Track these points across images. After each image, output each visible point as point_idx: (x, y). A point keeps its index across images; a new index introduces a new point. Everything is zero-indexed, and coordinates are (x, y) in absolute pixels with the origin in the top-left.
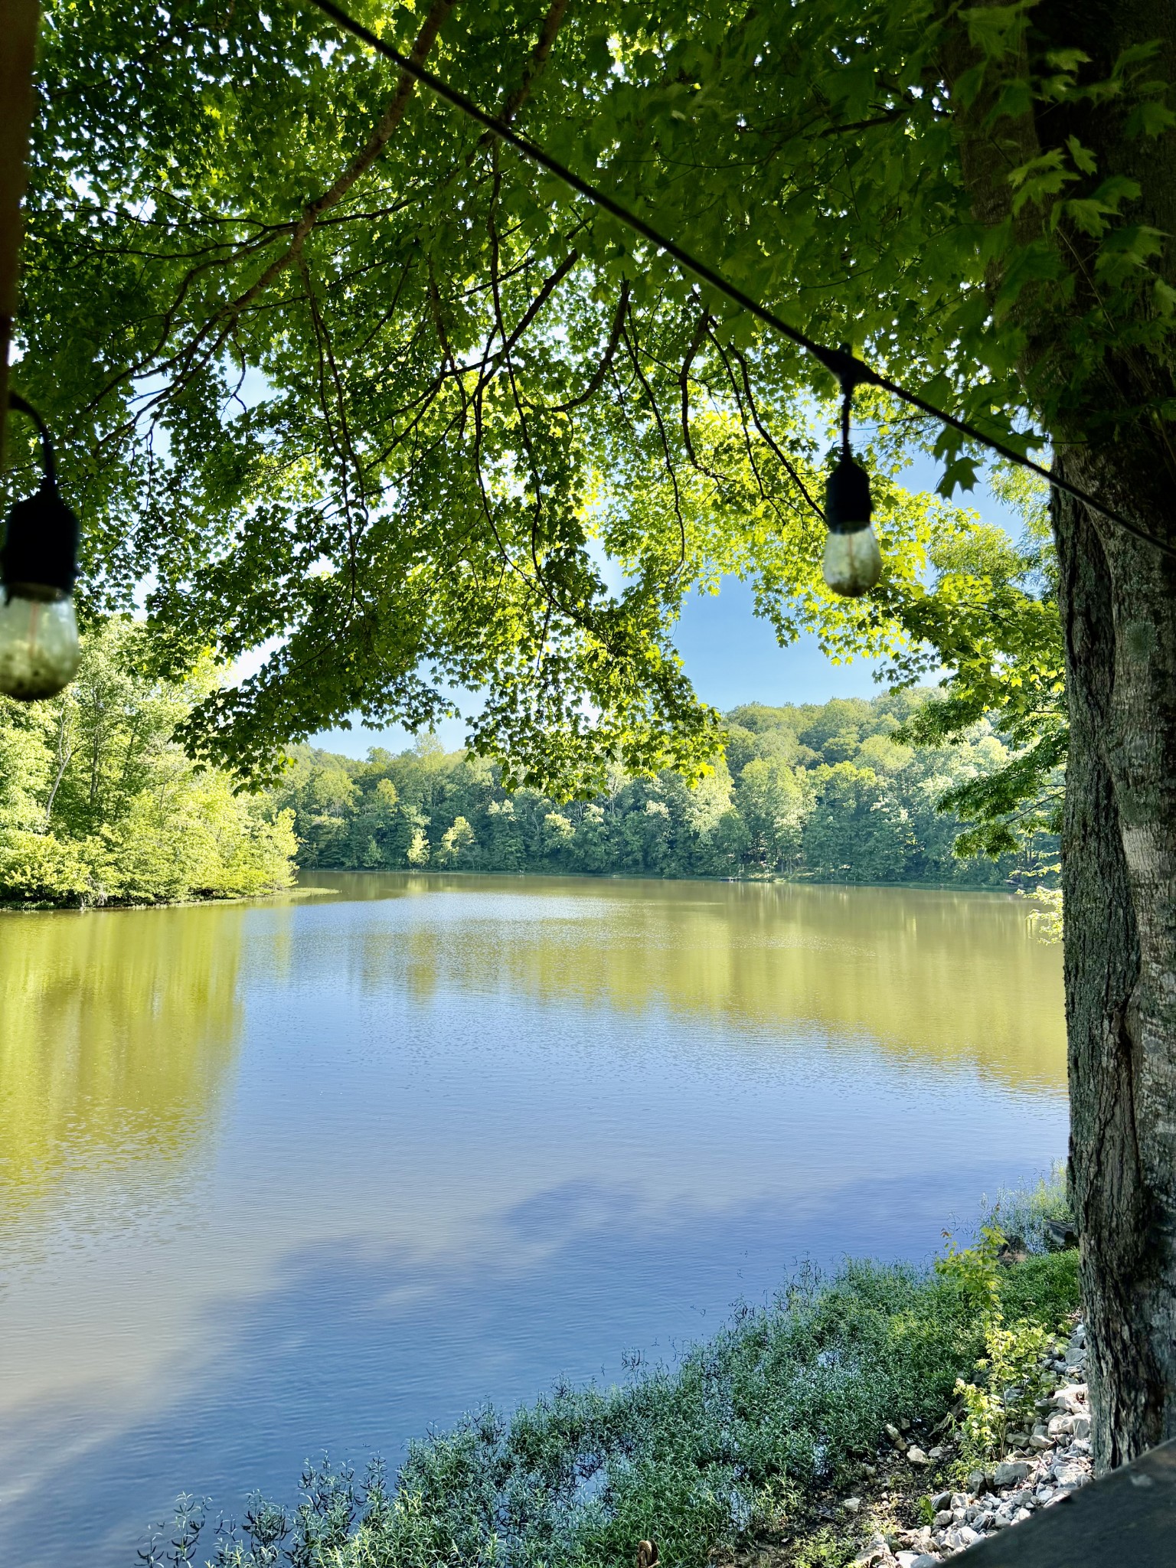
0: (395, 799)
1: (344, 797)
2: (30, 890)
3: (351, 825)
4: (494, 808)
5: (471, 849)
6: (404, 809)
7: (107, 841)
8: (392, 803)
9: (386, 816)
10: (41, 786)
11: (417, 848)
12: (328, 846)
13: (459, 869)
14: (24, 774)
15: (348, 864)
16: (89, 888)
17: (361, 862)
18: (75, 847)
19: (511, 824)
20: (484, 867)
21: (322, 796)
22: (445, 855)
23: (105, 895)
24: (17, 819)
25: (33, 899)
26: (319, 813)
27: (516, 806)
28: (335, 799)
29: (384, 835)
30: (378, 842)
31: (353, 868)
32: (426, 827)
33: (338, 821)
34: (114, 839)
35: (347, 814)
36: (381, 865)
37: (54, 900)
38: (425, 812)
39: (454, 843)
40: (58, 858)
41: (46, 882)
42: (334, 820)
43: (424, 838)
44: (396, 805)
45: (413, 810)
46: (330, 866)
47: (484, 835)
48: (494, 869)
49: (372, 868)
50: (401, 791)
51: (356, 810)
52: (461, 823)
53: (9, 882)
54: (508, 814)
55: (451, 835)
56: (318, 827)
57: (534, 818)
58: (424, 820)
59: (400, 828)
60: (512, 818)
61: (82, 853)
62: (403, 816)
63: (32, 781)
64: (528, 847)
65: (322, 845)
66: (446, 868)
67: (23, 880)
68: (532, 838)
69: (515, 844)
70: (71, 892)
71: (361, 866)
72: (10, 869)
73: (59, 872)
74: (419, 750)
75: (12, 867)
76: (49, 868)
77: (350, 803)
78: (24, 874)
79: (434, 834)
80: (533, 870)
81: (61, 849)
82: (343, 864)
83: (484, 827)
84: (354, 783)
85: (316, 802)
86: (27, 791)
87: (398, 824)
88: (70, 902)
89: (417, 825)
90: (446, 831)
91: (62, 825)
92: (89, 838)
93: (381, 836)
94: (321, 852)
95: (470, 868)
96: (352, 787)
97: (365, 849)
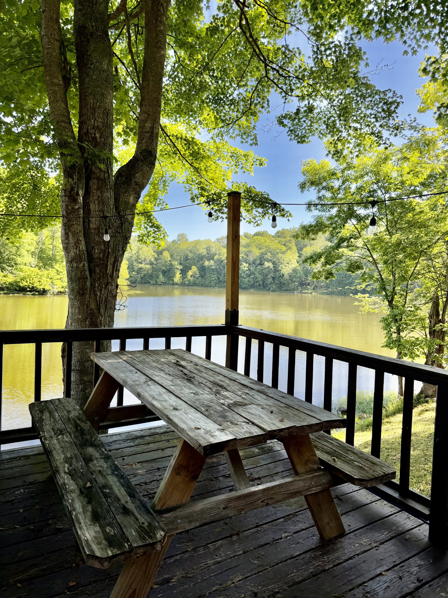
0: (169, 259)
1: (150, 257)
2: (29, 288)
3: (153, 268)
4: (207, 263)
5: (198, 278)
6: (173, 263)
7: (57, 271)
8: (168, 260)
9: (166, 265)
10: (33, 250)
11: (178, 277)
12: (144, 276)
13: (193, 286)
14: (27, 245)
15: (152, 283)
16: (51, 288)
17: (156, 282)
18: (45, 272)
19: (213, 269)
20: (202, 285)
21: (142, 257)
22: (188, 281)
23: (57, 291)
24: (24, 262)
25: (30, 291)
26: (141, 263)
27: (215, 262)
28: (147, 258)
29: (165, 272)
30: (163, 275)
31: (154, 284)
32: (181, 270)
33: (148, 266)
34: (60, 270)
35: (151, 264)
36: (164, 284)
37: (38, 292)
38: (181, 264)
39: (191, 276)
40: (39, 277)
41: (35, 285)
42: (147, 266)
43: (180, 274)
44: (170, 261)
45: (176, 263)
46: (145, 283)
47: (202, 273)
48: (206, 286)
49: (161, 285)
50: (172, 256)
51: (155, 262)
52: (194, 269)
53: (21, 285)
54: (212, 266)
55: (190, 273)
56: (141, 268)
57: (221, 268)
58: (180, 267)
59: (171, 270)
60: (213, 267)
61: (48, 275)
62: (172, 265)
63: (29, 248)
64: (219, 278)
65: (142, 275)
66: (188, 285)
67: (26, 284)
68: (220, 275)
69: (214, 277)
70: (44, 289)
71: (156, 284)
72: (21, 280)
73: (40, 281)
74: (178, 240)
75: (22, 279)
76: (36, 280)
77: (153, 260)
78: (27, 282)
79: (184, 272)
80: (221, 287)
81: (40, 273)
82: (150, 282)
83: (202, 270)
84: (154, 252)
85: (140, 259)
86: (28, 251)
87: (171, 268)
88: (43, 293)
89: (177, 269)
90: (188, 271)
91: (41, 264)
92: (51, 269)
93: (164, 273)
94: (142, 278)
95: (197, 286)
96: (153, 254)
97: (158, 277)
